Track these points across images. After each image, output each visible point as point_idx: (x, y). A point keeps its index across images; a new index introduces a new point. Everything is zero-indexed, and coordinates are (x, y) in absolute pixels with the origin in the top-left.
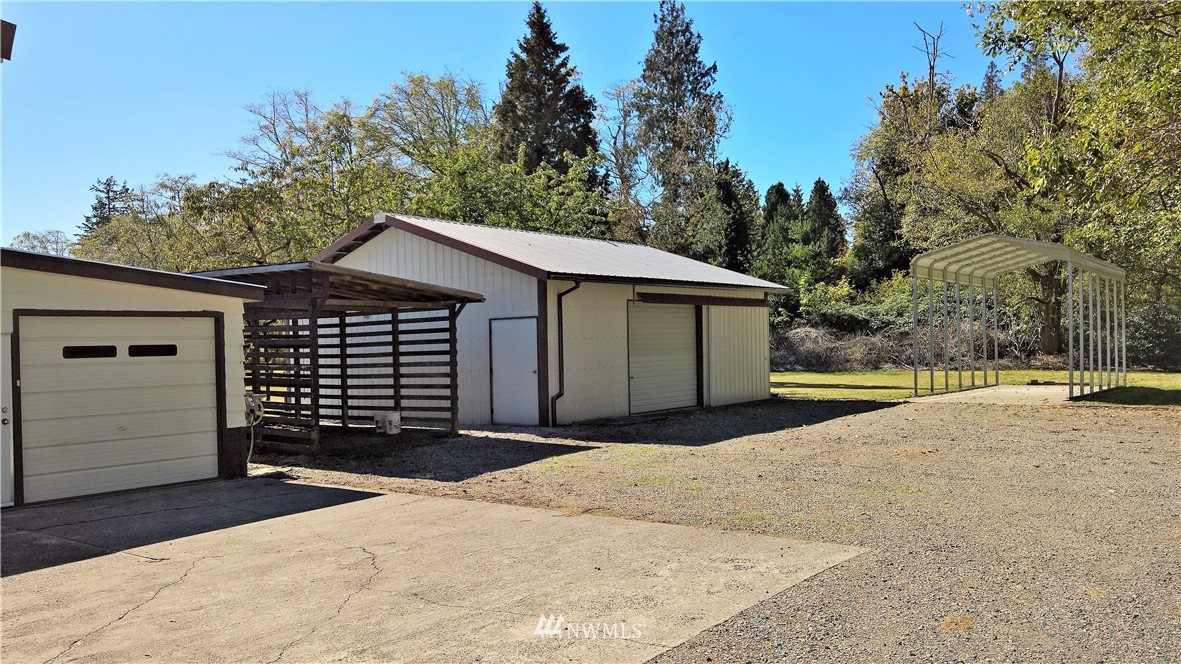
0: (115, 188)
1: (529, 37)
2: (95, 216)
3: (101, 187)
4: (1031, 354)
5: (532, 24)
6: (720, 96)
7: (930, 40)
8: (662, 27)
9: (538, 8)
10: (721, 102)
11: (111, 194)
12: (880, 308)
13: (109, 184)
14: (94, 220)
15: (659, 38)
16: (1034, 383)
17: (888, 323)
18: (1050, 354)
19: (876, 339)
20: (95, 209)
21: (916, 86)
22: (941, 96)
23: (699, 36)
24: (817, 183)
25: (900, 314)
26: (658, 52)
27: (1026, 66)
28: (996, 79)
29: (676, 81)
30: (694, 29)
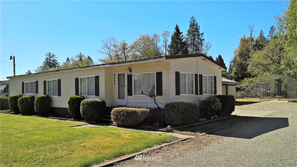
0: (51, 55)
1: (175, 31)
2: (46, 61)
3: (48, 55)
4: (275, 95)
5: (176, 29)
6: (204, 39)
7: (251, 28)
8: (191, 24)
9: (177, 26)
10: (204, 40)
11: (50, 56)
12: (242, 86)
13: (50, 54)
14: (46, 62)
15: (190, 26)
16: (279, 100)
17: (244, 89)
18: (279, 95)
19: (243, 92)
20: (46, 60)
21: (247, 38)
22: (252, 40)
23: (199, 26)
24: (219, 56)
25: (247, 87)
26: (190, 29)
27: (270, 31)
28: (262, 34)
29: (194, 36)
30: (198, 25)
